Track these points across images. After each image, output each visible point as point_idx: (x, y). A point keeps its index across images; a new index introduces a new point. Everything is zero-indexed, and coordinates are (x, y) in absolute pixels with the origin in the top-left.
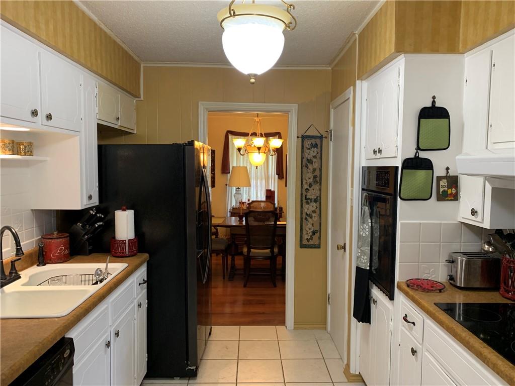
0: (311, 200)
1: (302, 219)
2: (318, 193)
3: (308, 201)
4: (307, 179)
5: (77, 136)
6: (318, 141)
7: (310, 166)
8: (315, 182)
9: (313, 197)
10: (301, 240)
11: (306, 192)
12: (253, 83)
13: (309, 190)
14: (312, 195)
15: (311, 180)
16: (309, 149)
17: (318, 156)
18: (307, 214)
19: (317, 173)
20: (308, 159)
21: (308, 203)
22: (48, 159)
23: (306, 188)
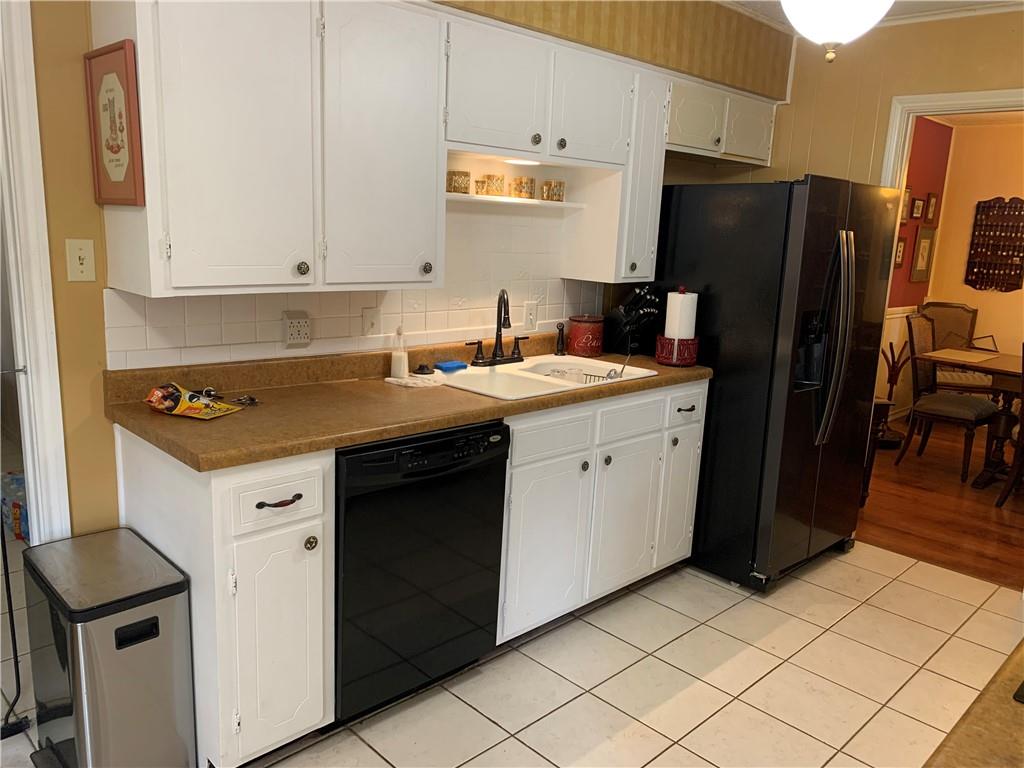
5: (618, 171)
12: (831, 61)
22: (584, 206)
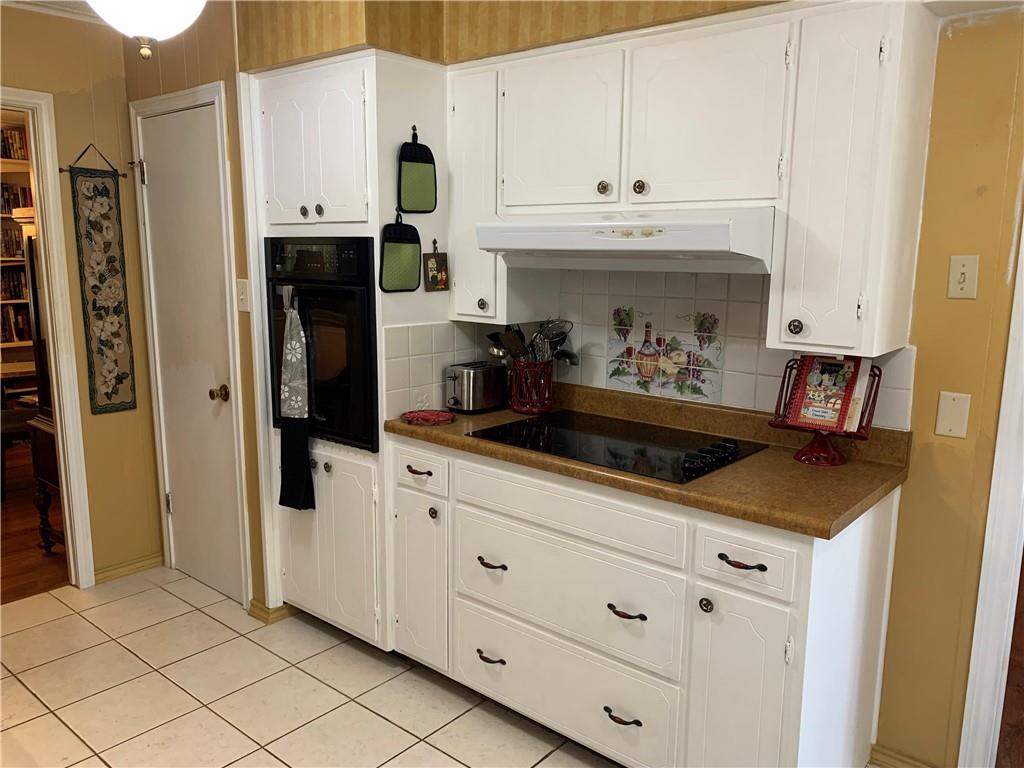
0: (106, 309)
1: (89, 352)
2: (122, 294)
3: (101, 312)
4: (94, 265)
6: (109, 182)
7: (97, 237)
8: (113, 271)
9: (111, 304)
10: (92, 398)
11: (95, 293)
13: (100, 289)
14: (108, 297)
15: (103, 267)
16: (91, 198)
17: (113, 214)
18: (101, 341)
19: (114, 251)
20: (90, 221)
21: (100, 317)
23: (92, 285)
